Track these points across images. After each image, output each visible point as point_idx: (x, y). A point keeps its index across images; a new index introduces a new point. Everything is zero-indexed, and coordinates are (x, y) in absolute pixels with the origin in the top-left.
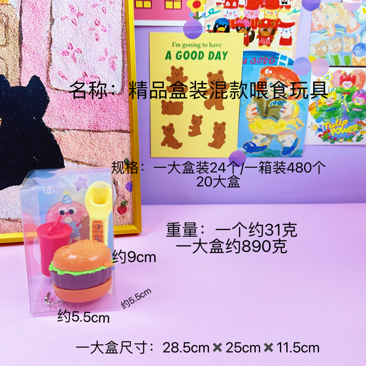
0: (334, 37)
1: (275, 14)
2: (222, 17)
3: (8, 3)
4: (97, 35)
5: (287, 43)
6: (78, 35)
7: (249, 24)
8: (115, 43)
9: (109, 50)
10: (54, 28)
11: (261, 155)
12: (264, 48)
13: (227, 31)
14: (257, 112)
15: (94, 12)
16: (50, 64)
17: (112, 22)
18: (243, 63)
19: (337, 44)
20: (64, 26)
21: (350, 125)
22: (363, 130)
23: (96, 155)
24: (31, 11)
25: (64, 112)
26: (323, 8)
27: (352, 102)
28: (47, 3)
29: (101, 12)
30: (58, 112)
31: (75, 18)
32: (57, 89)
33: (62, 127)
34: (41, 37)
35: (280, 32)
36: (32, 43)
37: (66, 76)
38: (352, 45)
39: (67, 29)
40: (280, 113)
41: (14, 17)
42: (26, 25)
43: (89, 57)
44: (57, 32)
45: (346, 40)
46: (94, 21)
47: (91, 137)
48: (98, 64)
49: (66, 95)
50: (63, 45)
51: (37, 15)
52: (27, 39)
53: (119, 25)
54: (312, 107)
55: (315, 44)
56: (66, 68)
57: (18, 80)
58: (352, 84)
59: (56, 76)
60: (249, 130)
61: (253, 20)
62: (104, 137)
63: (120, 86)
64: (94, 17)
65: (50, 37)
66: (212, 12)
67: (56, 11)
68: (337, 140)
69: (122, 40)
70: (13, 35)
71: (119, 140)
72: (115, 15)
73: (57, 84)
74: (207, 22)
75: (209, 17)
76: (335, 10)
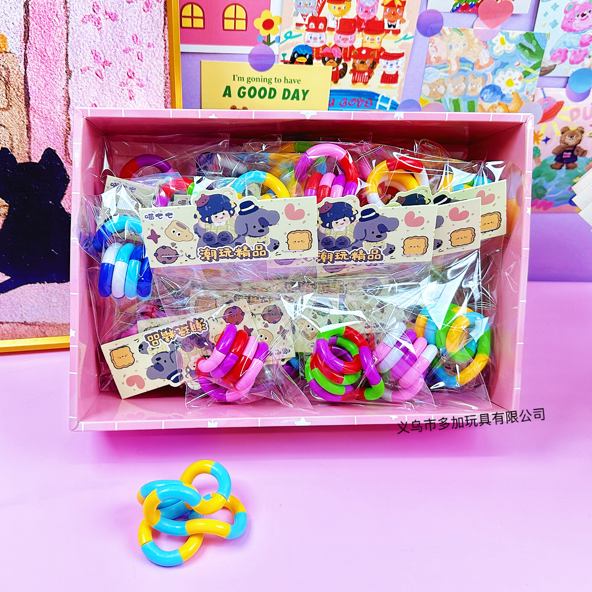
1: (378, 41)
2: (303, 43)
3: (8, 51)
4: (131, 92)
5: (391, 81)
6: (105, 93)
7: (340, 53)
8: (156, 102)
10: (72, 84)
12: (360, 87)
13: (309, 62)
15: (126, 60)
16: (68, 133)
17: (151, 73)
19: (460, 85)
24: (39, 60)
26: (445, 34)
28: (61, 49)
29: (135, 60)
31: (100, 70)
34: (55, 96)
35: (382, 66)
36: (43, 105)
38: (480, 87)
39: (89, 85)
41: (17, 70)
42: (34, 80)
44: (75, 88)
45: (473, 80)
46: (126, 72)
50: (85, 106)
51: (47, 66)
52: (36, 99)
53: (161, 77)
57: (27, 155)
61: (346, 49)
64: (126, 67)
65: (67, 96)
66: (289, 36)
67: (74, 59)
69: (165, 97)
70: (17, 95)
72: (155, 63)
74: (282, 49)
75: (285, 42)
76: (462, 38)
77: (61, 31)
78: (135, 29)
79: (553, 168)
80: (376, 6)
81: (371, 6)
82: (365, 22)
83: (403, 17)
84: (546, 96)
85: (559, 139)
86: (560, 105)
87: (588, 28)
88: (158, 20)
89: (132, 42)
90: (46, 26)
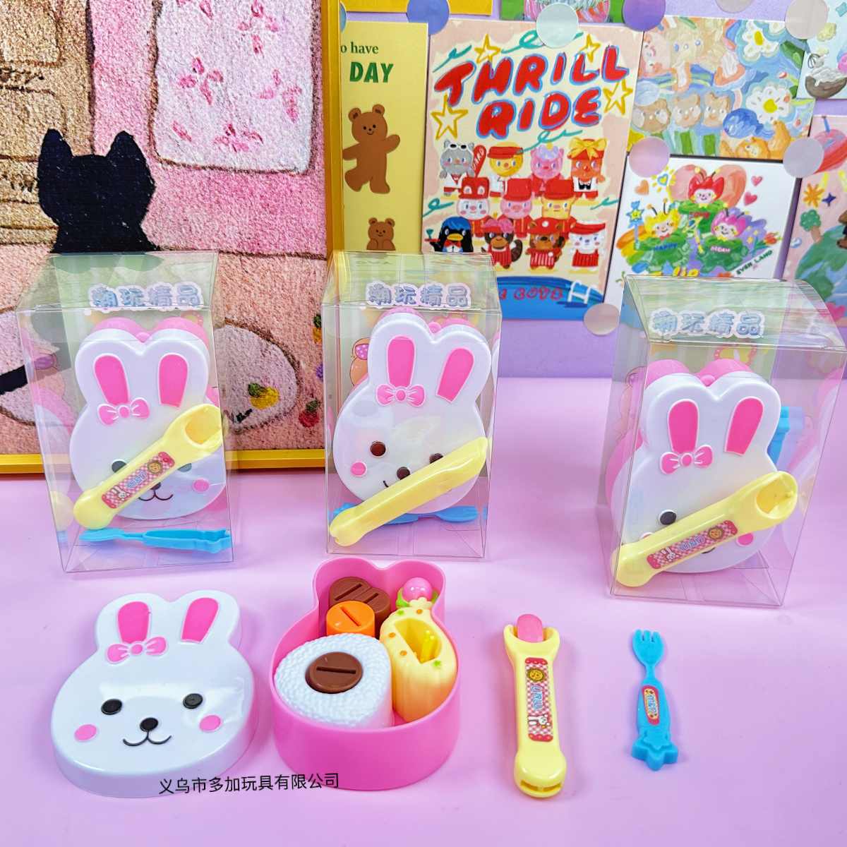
4: (257, 39)
6: (214, 40)
8: (298, 57)
9: (282, 74)
10: (162, 24)
13: (467, 240)
16: (154, 107)
17: (291, 7)
20: (184, 20)
23: (255, 306)
25: (187, 211)
30: (174, 211)
32: (170, 163)
33: (182, 245)
34: (135, 44)
36: (114, 59)
37: (189, 133)
39: (189, 26)
42: (101, 17)
43: (238, 89)
44: (167, 32)
46: (250, 6)
47: (243, 267)
48: (259, 106)
49: (190, 174)
50: (182, 62)
52: (105, 49)
53: (306, 16)
55: (644, 106)
56: (189, 114)
57: (88, 142)
59: (168, 133)
62: (272, 268)
63: (306, 156)
65: (154, 44)
69: (312, 49)
70: (74, 41)
71: (303, 275)
73: (170, 151)
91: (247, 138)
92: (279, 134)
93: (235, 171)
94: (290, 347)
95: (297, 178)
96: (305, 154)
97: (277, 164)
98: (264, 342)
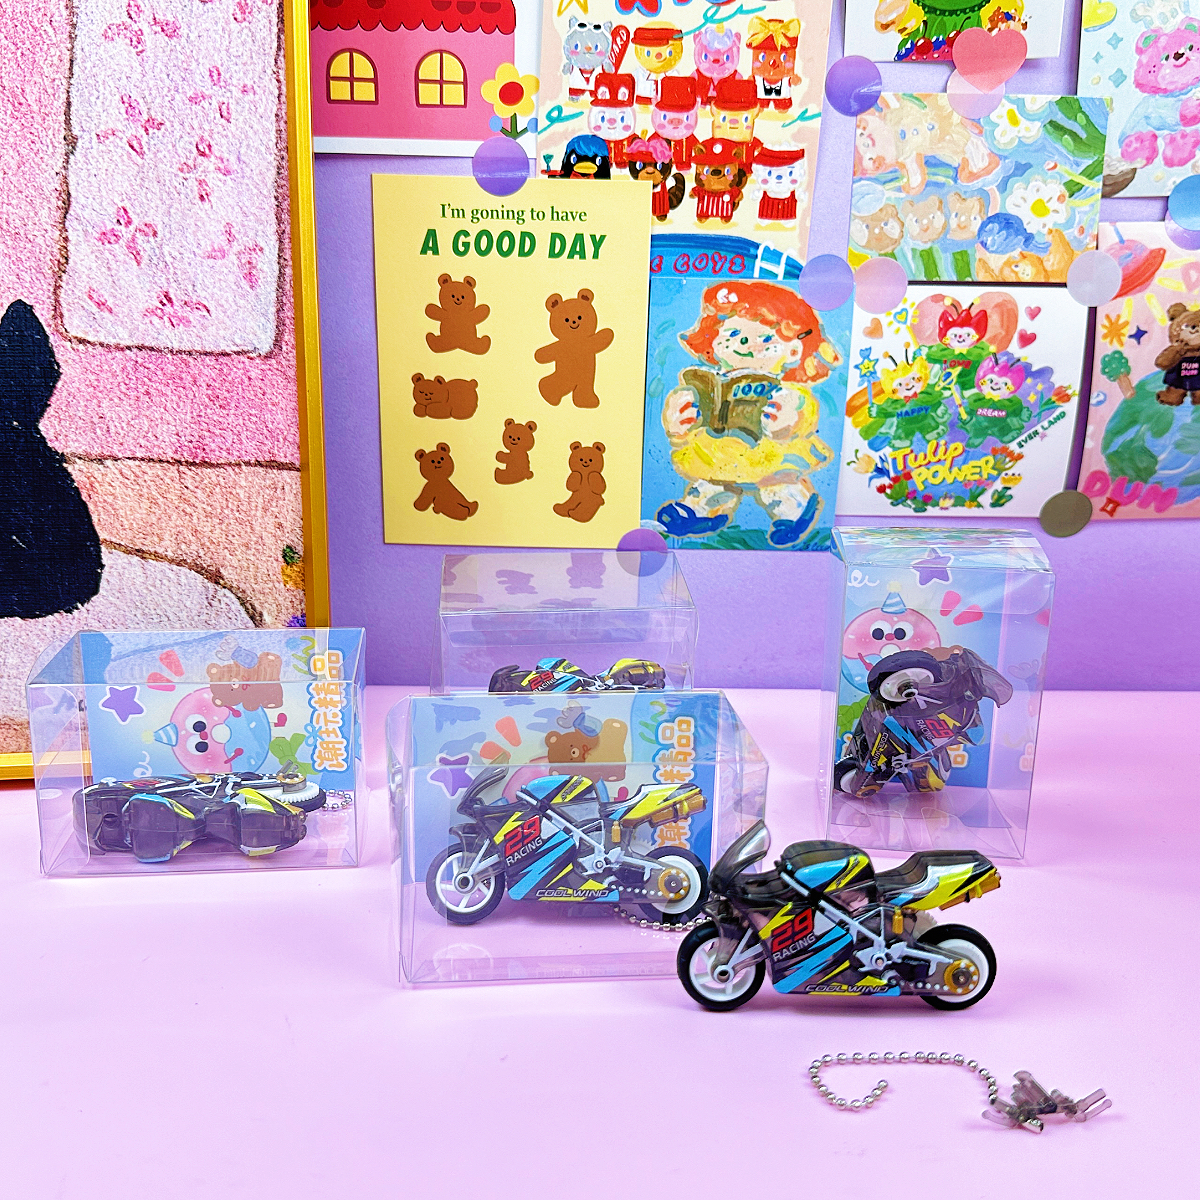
0: (922, 193)
1: (745, 124)
4: (204, 184)
5: (780, 214)
6: (146, 185)
7: (667, 153)
8: (258, 208)
9: (237, 228)
10: (76, 163)
11: (711, 543)
12: (714, 227)
13: (603, 173)
14: (695, 415)
15: (194, 117)
16: (63, 268)
17: (248, 145)
18: (651, 269)
19: (931, 216)
20: (106, 159)
21: (972, 459)
22: (1010, 472)
23: (198, 535)
24: (9, 112)
25: (103, 405)
26: (888, 106)
27: (975, 391)
28: (56, 90)
29: (215, 118)
30: (86, 406)
31: (138, 136)
32: (82, 341)
33: (96, 451)
34: (39, 189)
35: (760, 179)
36: (10, 207)
37: (110, 303)
38: (975, 219)
39: (113, 166)
40: (763, 418)
43: (177, 246)
44: (84, 174)
45: (958, 204)
46: (195, 144)
47: (182, 481)
48: (206, 269)
49: (110, 356)
50: (102, 212)
51: (26, 124)
53: (268, 156)
54: (856, 403)
55: (866, 215)
56: (110, 279)
58: (977, 337)
59: (81, 302)
60: (674, 467)
61: (679, 143)
62: (222, 482)
63: (269, 333)
64: (193, 133)
65: (65, 188)
66: (556, 117)
67: (83, 113)
68: (932, 502)
69: (276, 198)
71: (267, 491)
72: (256, 127)
73: (83, 325)
74: (544, 146)
75: (548, 130)
76: (926, 115)
77: (58, 53)
78: (216, 55)
79: (1162, 402)
80: (735, 49)
81: (726, 48)
82: (716, 83)
83: (795, 72)
84: (1125, 238)
85: (1167, 334)
86: (1157, 257)
87: (1193, 84)
88: (264, 38)
89: (209, 81)
90: (27, 42)
91: (189, 309)
92: (233, 304)
93: (171, 351)
94: (248, 592)
95: (257, 361)
96: (268, 330)
97: (230, 343)
98: (211, 585)
